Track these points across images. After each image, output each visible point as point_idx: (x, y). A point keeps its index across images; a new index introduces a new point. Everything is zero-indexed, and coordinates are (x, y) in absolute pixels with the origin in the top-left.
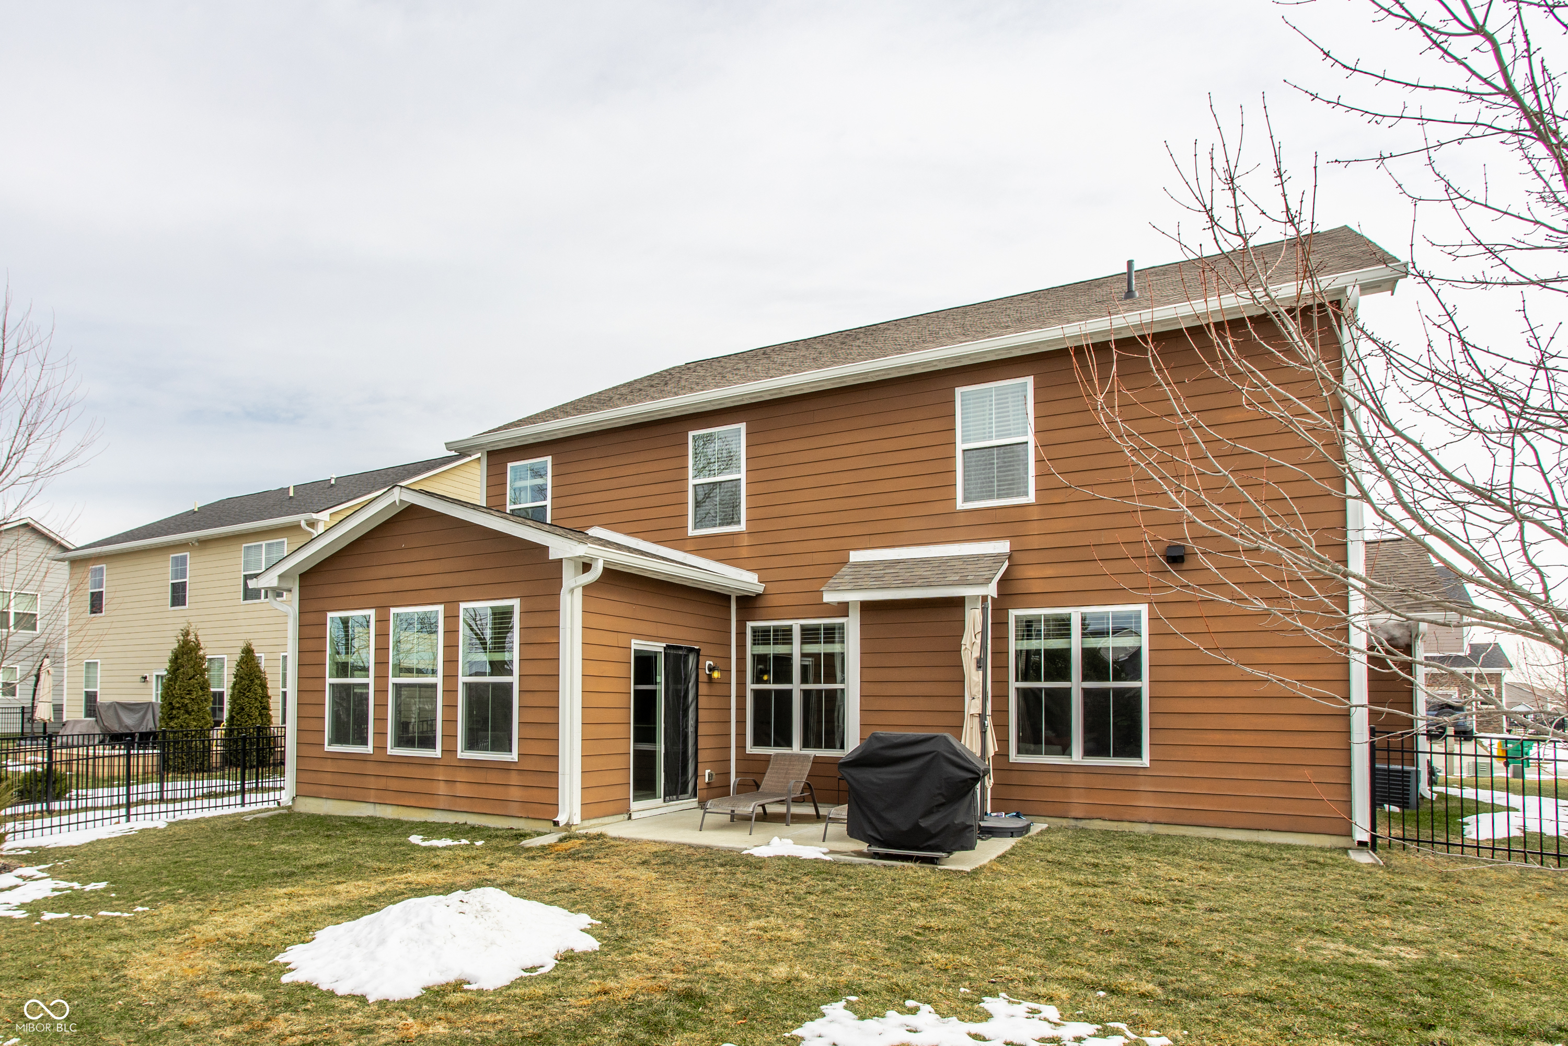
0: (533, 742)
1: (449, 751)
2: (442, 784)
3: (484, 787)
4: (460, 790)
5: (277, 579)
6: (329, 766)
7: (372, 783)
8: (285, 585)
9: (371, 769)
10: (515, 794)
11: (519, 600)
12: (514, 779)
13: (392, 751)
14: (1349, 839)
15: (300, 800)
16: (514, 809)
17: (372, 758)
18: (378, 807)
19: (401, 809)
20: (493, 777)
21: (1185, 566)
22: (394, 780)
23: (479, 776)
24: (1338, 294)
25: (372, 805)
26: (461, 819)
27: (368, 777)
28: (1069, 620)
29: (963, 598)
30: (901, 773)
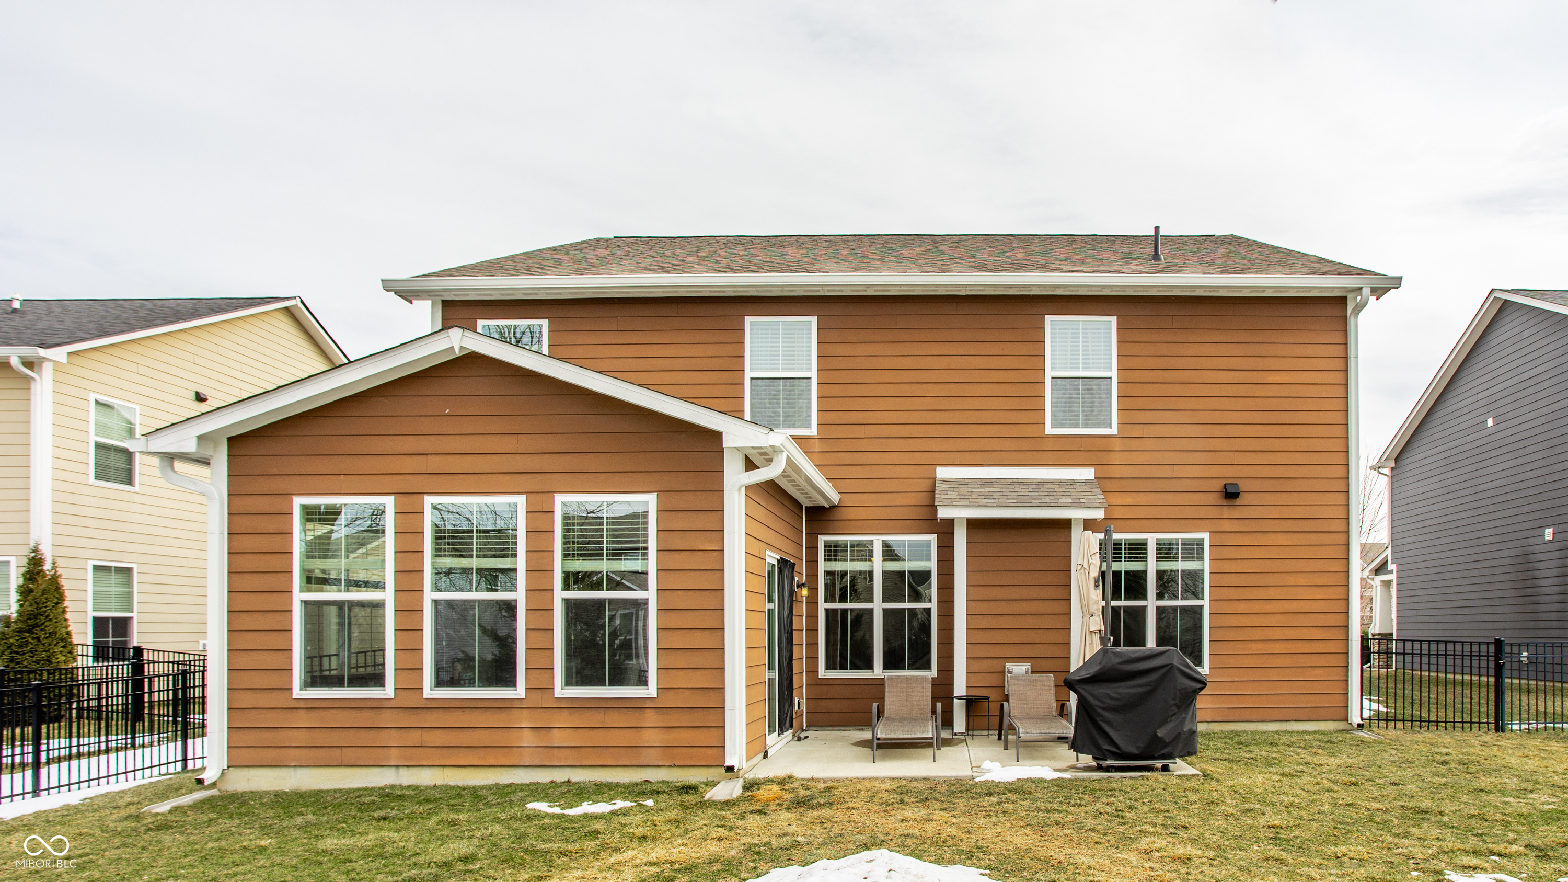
0: (680, 673)
1: (540, 688)
2: (526, 733)
3: (602, 733)
4: (558, 738)
5: (195, 441)
6: (303, 719)
7: (393, 738)
8: (207, 452)
9: (388, 719)
10: (652, 737)
11: (655, 495)
12: (651, 719)
13: (430, 691)
14: (1345, 723)
15: (235, 774)
16: (651, 756)
17: (393, 705)
18: (403, 771)
19: (448, 771)
20: (614, 719)
21: (1238, 501)
22: (438, 732)
23: (594, 719)
24: (1348, 291)
25: (393, 770)
26: (560, 776)
27: (384, 732)
28: (1145, 544)
29: (1070, 520)
30: (1140, 686)
